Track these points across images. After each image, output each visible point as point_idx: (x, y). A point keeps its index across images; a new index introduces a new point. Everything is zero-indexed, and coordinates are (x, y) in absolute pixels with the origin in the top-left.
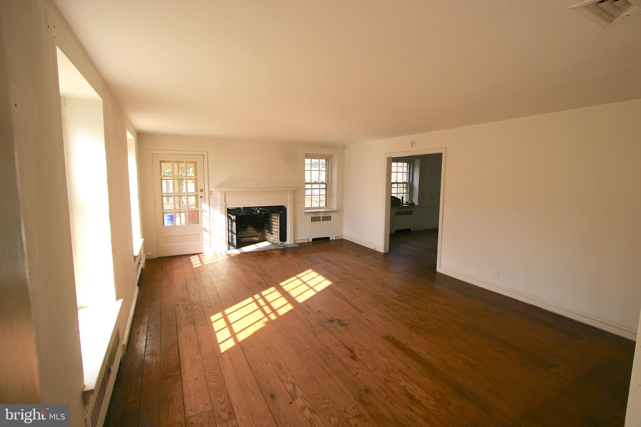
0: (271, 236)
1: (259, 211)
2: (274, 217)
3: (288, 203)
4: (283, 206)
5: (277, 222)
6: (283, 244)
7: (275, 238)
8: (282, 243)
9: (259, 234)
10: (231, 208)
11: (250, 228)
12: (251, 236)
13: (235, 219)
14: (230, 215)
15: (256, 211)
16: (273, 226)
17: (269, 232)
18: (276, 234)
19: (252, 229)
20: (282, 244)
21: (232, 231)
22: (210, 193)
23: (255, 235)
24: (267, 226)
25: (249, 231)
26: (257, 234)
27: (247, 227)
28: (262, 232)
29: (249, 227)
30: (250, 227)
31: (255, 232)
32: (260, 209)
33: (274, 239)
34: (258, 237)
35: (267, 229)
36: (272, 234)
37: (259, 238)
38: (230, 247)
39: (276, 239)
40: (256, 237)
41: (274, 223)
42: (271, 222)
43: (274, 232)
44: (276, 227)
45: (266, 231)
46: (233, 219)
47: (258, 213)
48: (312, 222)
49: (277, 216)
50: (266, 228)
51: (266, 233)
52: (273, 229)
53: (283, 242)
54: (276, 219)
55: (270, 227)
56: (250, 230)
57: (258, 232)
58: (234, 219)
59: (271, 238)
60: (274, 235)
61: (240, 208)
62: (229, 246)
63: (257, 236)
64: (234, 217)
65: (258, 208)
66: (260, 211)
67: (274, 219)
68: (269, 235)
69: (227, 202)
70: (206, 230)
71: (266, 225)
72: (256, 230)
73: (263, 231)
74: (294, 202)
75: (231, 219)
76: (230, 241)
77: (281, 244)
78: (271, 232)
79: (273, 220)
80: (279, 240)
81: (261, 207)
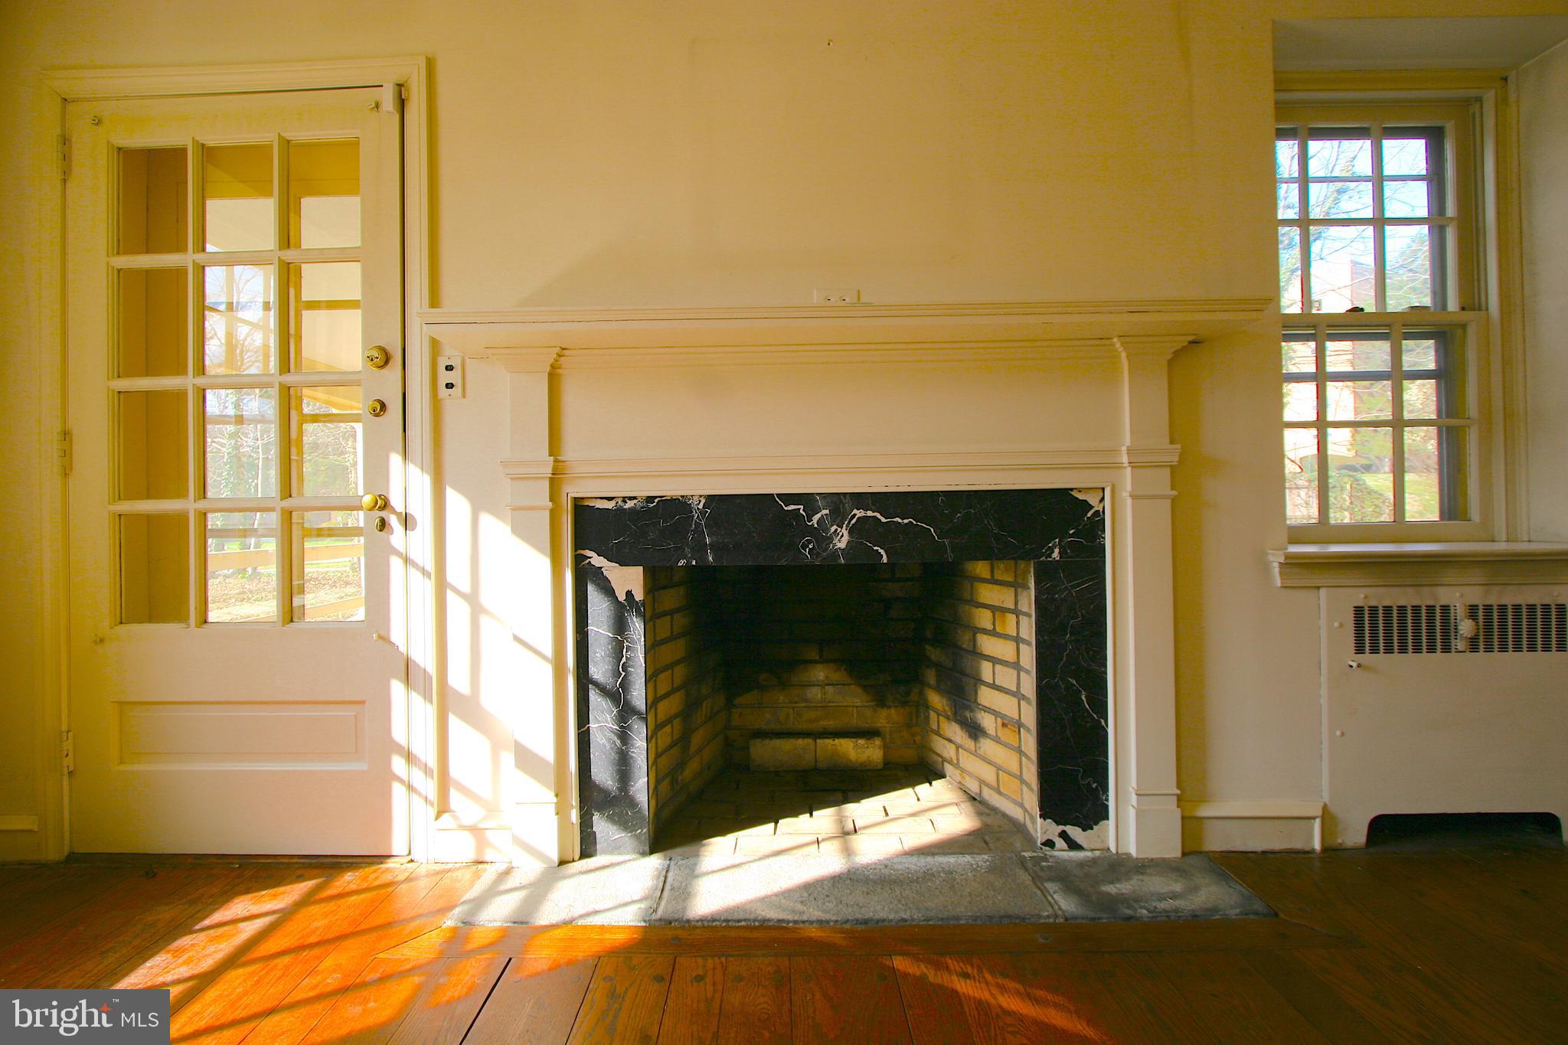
0: (969, 743)
1: (845, 533)
2: (989, 594)
3: (1117, 466)
4: (1064, 494)
5: (1018, 640)
6: (1073, 845)
7: (999, 768)
8: (1063, 835)
9: (886, 718)
10: (610, 505)
11: (820, 673)
12: (830, 724)
13: (639, 596)
14: (597, 560)
15: (821, 537)
16: (986, 670)
17: (955, 714)
18: (1007, 736)
19: (837, 676)
20: (1060, 843)
21: (618, 696)
22: (445, 377)
23: (854, 721)
24: (937, 666)
25: (815, 693)
26: (869, 713)
27: (795, 664)
28: (904, 704)
29: (816, 662)
30: (824, 661)
31: (858, 702)
32: (859, 513)
33: (988, 774)
34: (878, 742)
35: (938, 689)
36: (975, 731)
37: (885, 747)
38: (601, 826)
39: (1010, 785)
40: (861, 742)
41: (988, 645)
42: (967, 637)
43: (987, 722)
44: (1006, 677)
45: (936, 700)
46: (622, 597)
47: (835, 553)
48: (1367, 658)
49: (1018, 585)
50: (931, 676)
51: (933, 715)
52: (986, 696)
53: (1074, 832)
54: (1004, 610)
55: (963, 673)
56: (823, 685)
57: (881, 702)
58: (629, 594)
59: (968, 762)
60: (987, 746)
61: (676, 507)
62: (586, 824)
63: (869, 734)
64: (628, 580)
65: (840, 504)
66: (850, 533)
67: (988, 614)
68: (955, 731)
69: (571, 452)
70: (408, 671)
71: (934, 653)
72: (865, 688)
73: (914, 697)
74: (1175, 459)
75: (608, 590)
76: (603, 774)
77: (1050, 843)
78: (968, 714)
79: (984, 618)
80: (1032, 801)
81: (860, 499)
